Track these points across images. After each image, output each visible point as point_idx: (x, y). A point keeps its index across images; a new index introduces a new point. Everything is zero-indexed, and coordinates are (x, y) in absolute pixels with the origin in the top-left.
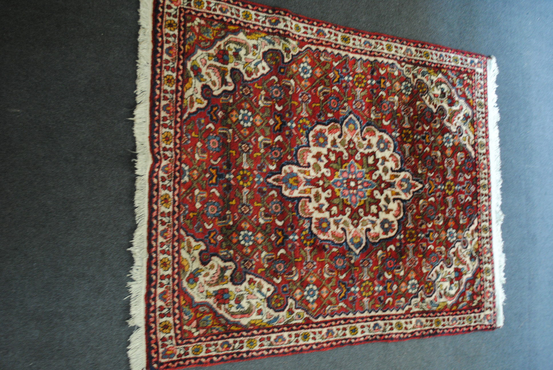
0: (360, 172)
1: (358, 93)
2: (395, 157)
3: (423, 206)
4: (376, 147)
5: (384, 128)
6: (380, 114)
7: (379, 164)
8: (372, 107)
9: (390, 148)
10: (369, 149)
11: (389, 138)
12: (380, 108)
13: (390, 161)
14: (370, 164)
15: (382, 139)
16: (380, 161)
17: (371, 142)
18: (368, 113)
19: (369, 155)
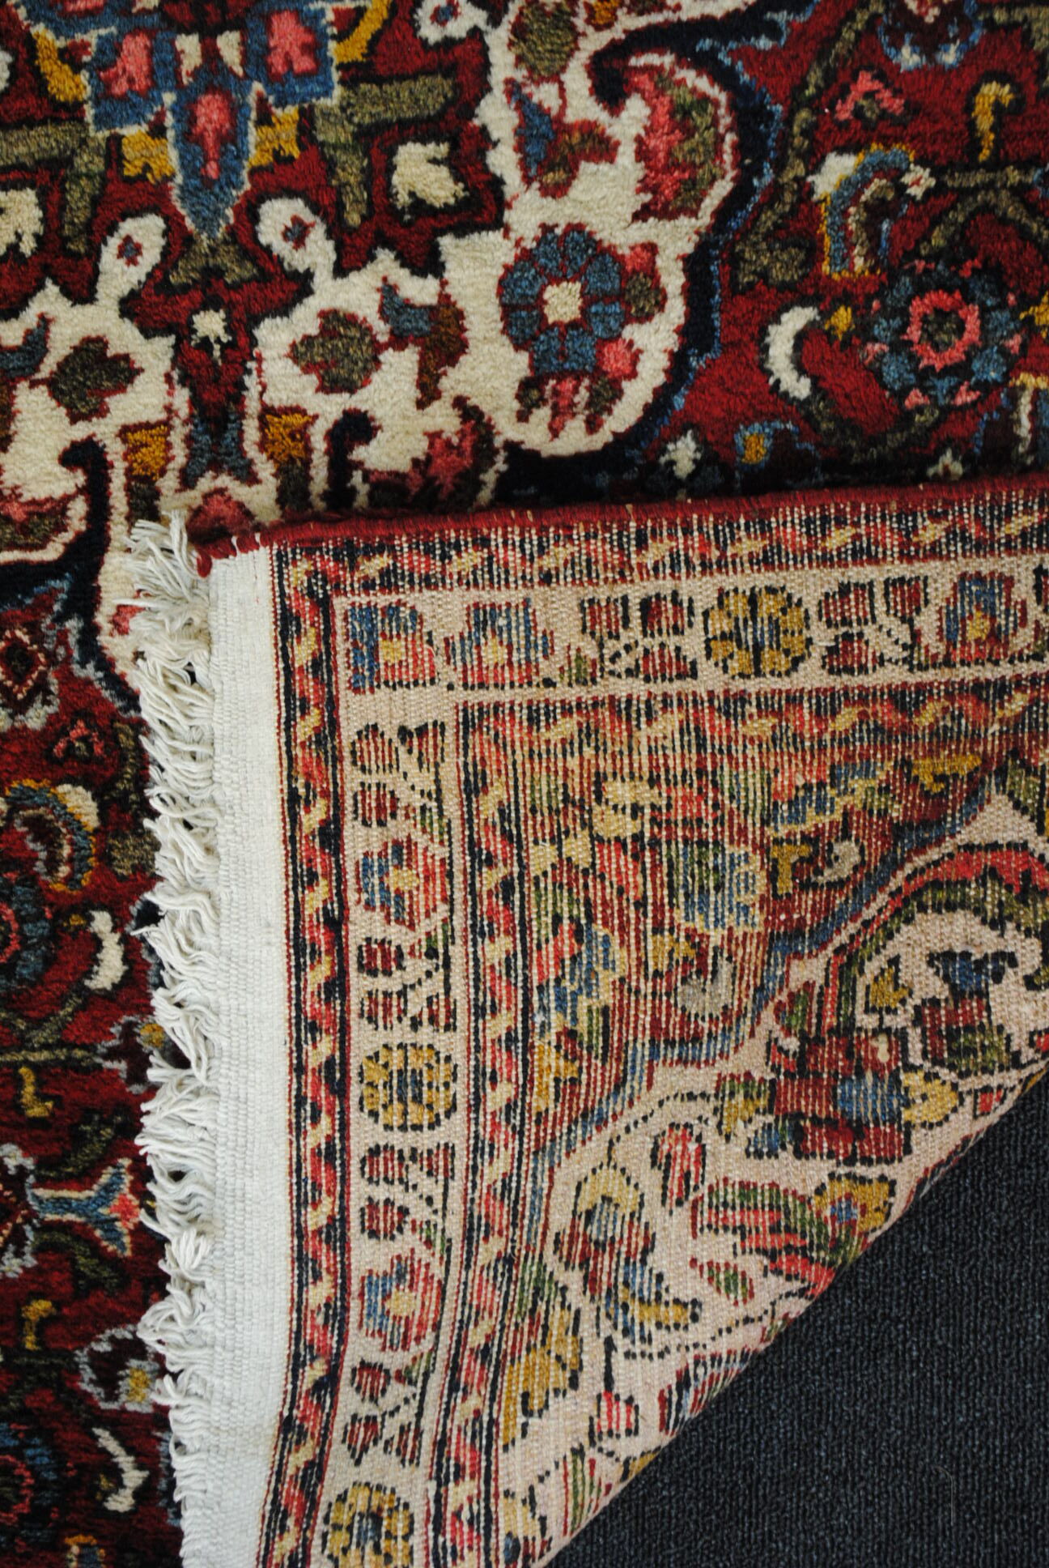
0: (315, 49)
2: (469, 478)
3: (43, 831)
4: (546, 229)
5: (728, 323)
6: (859, 263)
7: (391, 281)
8: (921, 162)
9: (543, 414)
10: (519, 148)
11: (635, 397)
12: (920, 265)
13: (421, 405)
14: (391, 169)
15: (628, 305)
16: (420, 291)
17: (586, 167)
18: (858, 112)
19: (467, 147)
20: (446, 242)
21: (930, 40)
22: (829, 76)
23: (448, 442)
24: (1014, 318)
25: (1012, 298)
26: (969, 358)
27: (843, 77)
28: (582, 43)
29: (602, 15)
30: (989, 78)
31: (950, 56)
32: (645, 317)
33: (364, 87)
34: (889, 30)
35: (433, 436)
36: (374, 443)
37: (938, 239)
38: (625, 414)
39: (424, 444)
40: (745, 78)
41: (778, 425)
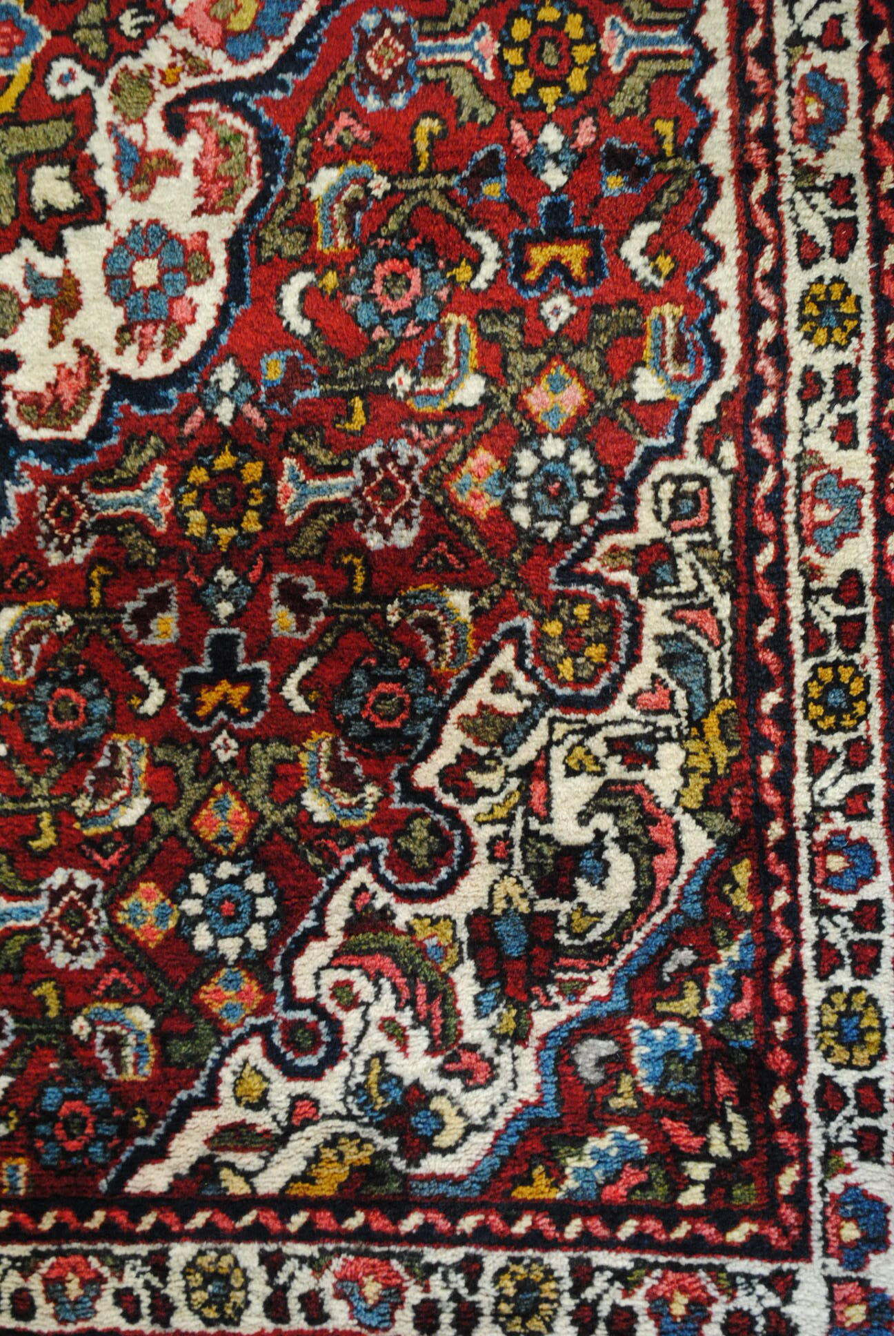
1: (462, 49)
2: (84, 395)
4: (135, 223)
5: (254, 284)
6: (341, 242)
7: (31, 261)
8: (381, 172)
9: (133, 349)
10: (117, 169)
11: (195, 336)
12: (381, 242)
13: (51, 345)
14: (30, 184)
15: (189, 273)
16: (50, 267)
17: (161, 181)
18: (340, 141)
19: (81, 169)
20: (68, 234)
21: (386, 90)
22: (321, 116)
23: (70, 373)
24: (443, 277)
25: (441, 263)
26: (414, 305)
27: (329, 117)
28: (157, 96)
29: (170, 78)
30: (426, 114)
31: (399, 101)
32: (200, 282)
33: (13, 129)
34: (359, 85)
35: (60, 367)
36: (20, 372)
37: (393, 225)
38: (188, 349)
39: (54, 373)
40: (265, 118)
41: (289, 353)
